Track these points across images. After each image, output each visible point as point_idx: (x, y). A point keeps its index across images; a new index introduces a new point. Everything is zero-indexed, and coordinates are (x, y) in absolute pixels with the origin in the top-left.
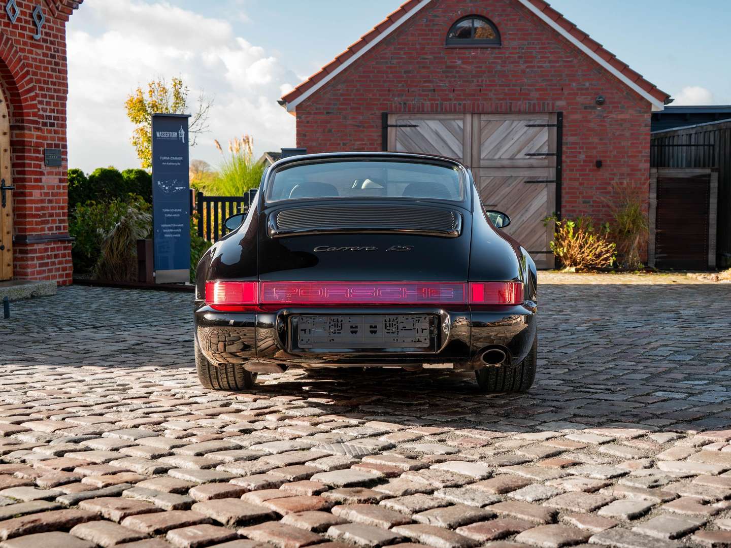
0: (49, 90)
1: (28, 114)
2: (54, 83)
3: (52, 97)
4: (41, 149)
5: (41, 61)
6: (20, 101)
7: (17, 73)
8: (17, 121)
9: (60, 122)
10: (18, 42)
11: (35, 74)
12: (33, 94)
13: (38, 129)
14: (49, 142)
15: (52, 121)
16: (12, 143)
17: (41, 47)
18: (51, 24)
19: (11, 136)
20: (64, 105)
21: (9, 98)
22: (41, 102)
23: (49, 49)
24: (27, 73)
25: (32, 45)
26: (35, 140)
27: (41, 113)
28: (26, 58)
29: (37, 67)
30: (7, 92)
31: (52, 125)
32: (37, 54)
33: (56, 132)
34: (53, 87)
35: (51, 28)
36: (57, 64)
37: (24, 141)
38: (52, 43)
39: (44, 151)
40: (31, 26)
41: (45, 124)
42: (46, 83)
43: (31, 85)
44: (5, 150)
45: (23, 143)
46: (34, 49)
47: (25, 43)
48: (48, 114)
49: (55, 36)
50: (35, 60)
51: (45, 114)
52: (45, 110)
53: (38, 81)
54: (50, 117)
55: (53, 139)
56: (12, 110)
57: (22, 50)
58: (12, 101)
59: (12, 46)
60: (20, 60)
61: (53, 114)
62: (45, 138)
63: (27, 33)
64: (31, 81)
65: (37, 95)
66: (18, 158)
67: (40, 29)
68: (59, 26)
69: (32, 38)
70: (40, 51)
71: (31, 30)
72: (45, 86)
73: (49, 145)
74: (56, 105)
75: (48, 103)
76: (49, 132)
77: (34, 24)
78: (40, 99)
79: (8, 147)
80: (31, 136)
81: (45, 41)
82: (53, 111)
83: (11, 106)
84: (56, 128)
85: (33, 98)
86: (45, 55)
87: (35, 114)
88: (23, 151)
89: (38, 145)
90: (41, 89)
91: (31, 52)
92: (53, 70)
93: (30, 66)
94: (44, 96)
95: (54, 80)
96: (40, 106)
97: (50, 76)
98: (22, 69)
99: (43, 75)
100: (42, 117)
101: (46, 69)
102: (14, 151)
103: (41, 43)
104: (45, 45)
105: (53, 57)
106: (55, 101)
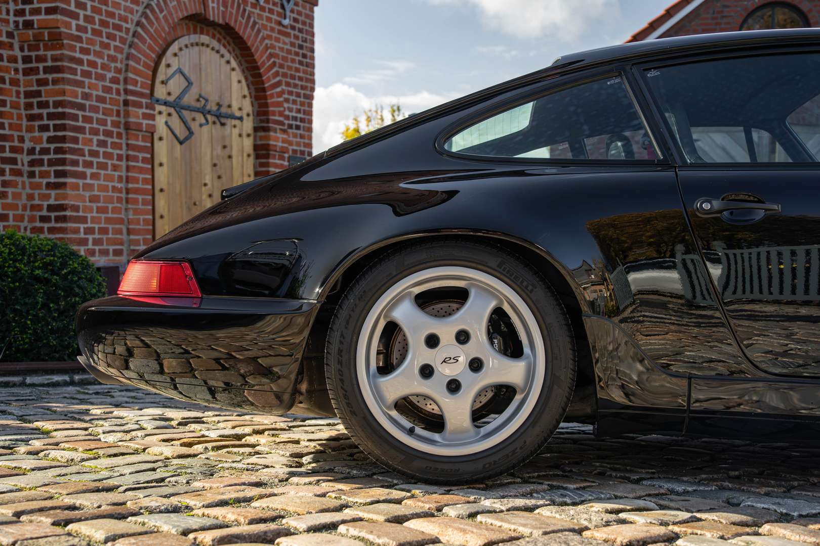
0: (296, 86)
1: (274, 114)
2: (301, 79)
3: (298, 95)
4: (286, 155)
5: (289, 52)
6: (265, 97)
7: (264, 63)
8: (262, 121)
9: (307, 125)
10: (265, 27)
11: (281, 66)
12: (279, 89)
13: (284, 131)
14: (295, 148)
15: (298, 123)
16: (256, 148)
17: (287, 35)
18: (300, 9)
19: (255, 139)
20: (310, 105)
21: (253, 94)
22: (287, 100)
23: (297, 37)
24: (274, 64)
25: (280, 32)
26: (280, 144)
27: (287, 113)
28: (273, 47)
29: (285, 59)
30: (251, 86)
31: (298, 127)
32: (285, 43)
33: (302, 137)
34: (300, 83)
35: (299, 13)
36: (304, 56)
37: (268, 145)
38: (300, 31)
39: (289, 158)
40: (279, 10)
41: (290, 126)
42: (293, 77)
43: (278, 79)
44: (249, 156)
45: (267, 147)
46: (282, 37)
47: (272, 29)
48: (294, 114)
49: (304, 23)
50: (282, 49)
51: (291, 114)
52: (291, 110)
53: (285, 75)
54: (295, 119)
55: (298, 144)
56: (256, 109)
57: (269, 37)
58: (257, 98)
59: (259, 31)
60: (267, 48)
61: (299, 115)
62: (291, 143)
63: (274, 17)
64: (277, 74)
65: (283, 92)
66: (262, 165)
67: (288, 13)
68: (308, 12)
69: (280, 23)
70: (287, 40)
71: (279, 14)
72: (292, 81)
73: (294, 151)
74: (302, 104)
75: (294, 102)
76: (295, 136)
77: (283, 7)
78: (286, 96)
79: (251, 151)
80: (277, 139)
81: (293, 28)
82: (299, 111)
83: (256, 104)
84: (301, 132)
85: (280, 94)
86: (293, 45)
87: (281, 114)
88: (267, 156)
89: (284, 150)
90: (288, 84)
91: (277, 40)
92: (301, 63)
93: (276, 56)
94: (290, 93)
95: (301, 75)
96: (286, 105)
97: (297, 70)
98: (269, 58)
99: (290, 68)
100: (287, 117)
101: (293, 61)
102: (257, 157)
103: (289, 30)
104: (292, 32)
105: (301, 47)
106: (302, 99)
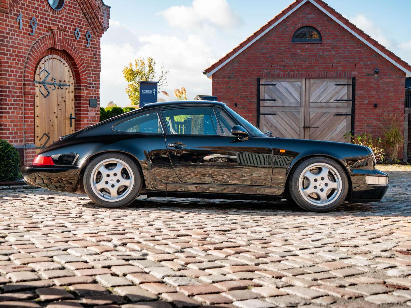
0: (92, 70)
1: (83, 83)
2: (94, 67)
3: (93, 74)
4: (88, 99)
5: (89, 57)
6: (79, 76)
7: (79, 63)
8: (78, 86)
9: (97, 86)
10: (79, 48)
11: (86, 63)
12: (85, 73)
13: (87, 90)
14: (91, 95)
15: (93, 85)
16: (75, 96)
17: (89, 50)
18: (94, 39)
19: (75, 93)
20: (99, 78)
21: (74, 75)
22: (88, 77)
23: (92, 51)
24: (83, 63)
25: (86, 50)
26: (86, 95)
27: (88, 82)
28: (83, 56)
29: (87, 60)
30: (74, 72)
31: (93, 87)
32: (88, 54)
33: (95, 91)
34: (94, 69)
35: (94, 41)
36: (96, 58)
37: (81, 95)
38: (94, 48)
39: (89, 100)
40: (85, 41)
41: (90, 87)
42: (91, 67)
43: (84, 69)
44: (72, 100)
45: (80, 96)
46: (86, 52)
47: (82, 49)
48: (91, 82)
49: (96, 45)
50: (86, 56)
51: (90, 82)
52: (90, 80)
53: (88, 67)
54: (92, 84)
55: (93, 94)
56: (75, 81)
57: (81, 52)
58: (76, 77)
59: (77, 50)
60: (80, 57)
61: (93, 82)
62: (90, 94)
63: (83, 44)
64: (84, 67)
65: (87, 73)
66: (78, 103)
67: (89, 42)
68: (97, 40)
69: (85, 46)
70: (88, 52)
71: (85, 43)
72: (91, 69)
73: (92, 97)
74: (95, 77)
75: (92, 77)
76: (92, 91)
77: (87, 40)
78: (88, 75)
79: (74, 98)
80: (84, 93)
81: (91, 47)
82: (93, 81)
83: (75, 79)
84: (95, 89)
85: (85, 75)
86: (91, 54)
87: (86, 83)
88: (80, 100)
89: (87, 97)
90: (89, 70)
91: (84, 53)
92: (94, 61)
93: (84, 59)
94: (90, 74)
95: (95, 66)
96: (88, 79)
97: (93, 64)
98: (81, 61)
99: (90, 63)
100: (89, 84)
101: (91, 60)
102: (76, 100)
103: (89, 49)
104: (91, 49)
105: (94, 54)
106: (95, 76)
